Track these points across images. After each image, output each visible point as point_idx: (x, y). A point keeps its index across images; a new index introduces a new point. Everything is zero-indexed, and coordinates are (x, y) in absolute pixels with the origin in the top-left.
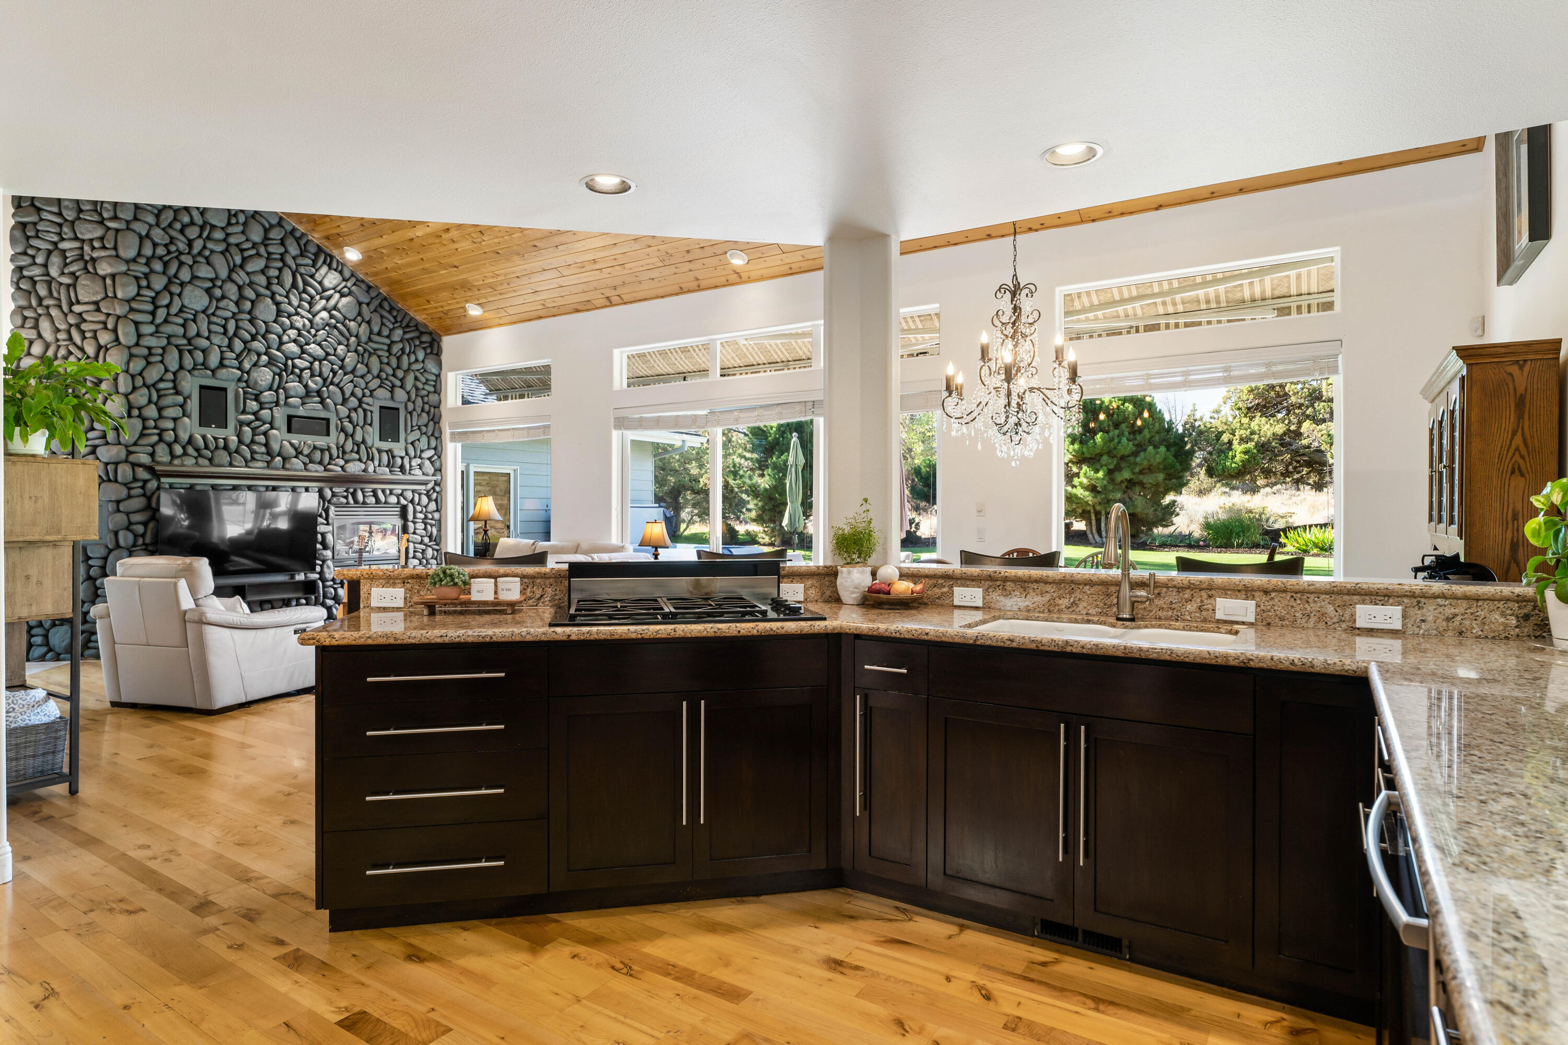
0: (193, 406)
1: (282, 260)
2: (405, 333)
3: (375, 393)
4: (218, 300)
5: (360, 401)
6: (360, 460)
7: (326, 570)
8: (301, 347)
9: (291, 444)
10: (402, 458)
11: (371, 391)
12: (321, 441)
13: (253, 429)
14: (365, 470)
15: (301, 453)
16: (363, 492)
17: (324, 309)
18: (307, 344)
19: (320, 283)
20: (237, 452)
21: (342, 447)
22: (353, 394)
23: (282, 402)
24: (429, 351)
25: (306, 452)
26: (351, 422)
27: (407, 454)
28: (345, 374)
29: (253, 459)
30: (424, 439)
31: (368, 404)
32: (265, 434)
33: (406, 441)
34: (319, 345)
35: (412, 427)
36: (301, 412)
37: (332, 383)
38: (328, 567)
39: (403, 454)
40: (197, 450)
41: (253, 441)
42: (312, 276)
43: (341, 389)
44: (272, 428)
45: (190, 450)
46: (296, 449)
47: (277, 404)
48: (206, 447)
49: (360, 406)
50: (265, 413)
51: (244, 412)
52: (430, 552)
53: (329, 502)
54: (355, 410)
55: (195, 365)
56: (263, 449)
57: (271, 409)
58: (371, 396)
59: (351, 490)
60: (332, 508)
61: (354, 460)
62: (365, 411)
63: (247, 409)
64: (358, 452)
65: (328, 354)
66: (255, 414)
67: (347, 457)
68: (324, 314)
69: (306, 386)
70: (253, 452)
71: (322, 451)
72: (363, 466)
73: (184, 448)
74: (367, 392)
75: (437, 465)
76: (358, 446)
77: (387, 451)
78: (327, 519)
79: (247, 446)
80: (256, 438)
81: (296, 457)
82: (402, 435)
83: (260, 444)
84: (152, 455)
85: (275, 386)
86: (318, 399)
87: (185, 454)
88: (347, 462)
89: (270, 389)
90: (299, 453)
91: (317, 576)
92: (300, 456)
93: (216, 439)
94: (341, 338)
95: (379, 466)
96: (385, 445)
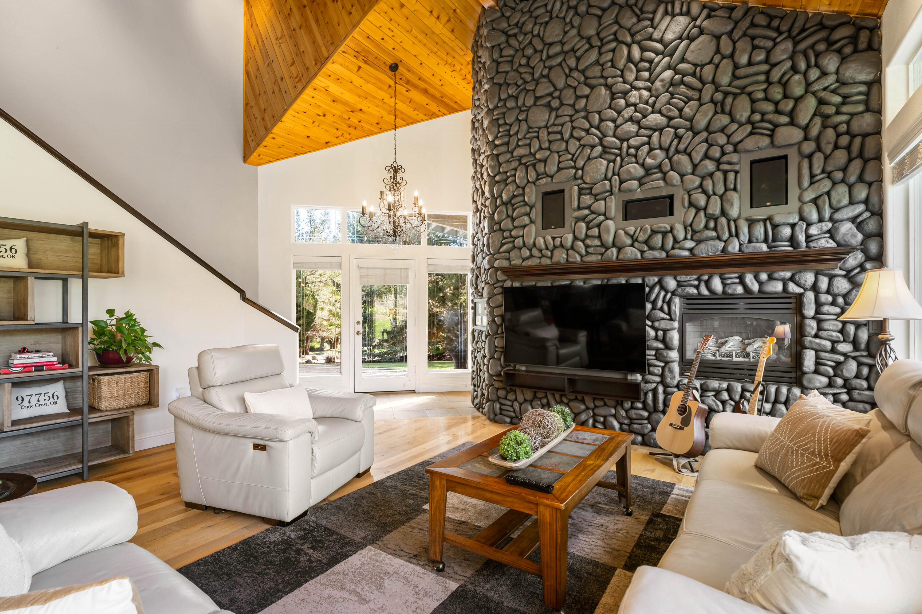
0: (537, 213)
1: (616, 39)
2: (796, 44)
3: (740, 146)
4: (557, 109)
5: (718, 162)
6: (719, 238)
7: (667, 373)
8: (638, 122)
9: (626, 233)
10: (793, 226)
11: (735, 145)
12: (663, 223)
13: (588, 224)
14: (724, 250)
15: (637, 240)
16: (723, 279)
17: (669, 67)
18: (645, 117)
19: (661, 41)
20: (572, 248)
21: (691, 225)
22: (706, 156)
23: (616, 190)
24: (848, 50)
25: (642, 237)
26: (704, 192)
27: (802, 219)
28: (696, 134)
29: (587, 253)
30: (842, 190)
31: (729, 163)
32: (599, 226)
33: (800, 199)
34: (660, 112)
35: (812, 176)
36: (639, 194)
37: (677, 152)
38: (671, 371)
39: (795, 219)
40: (541, 251)
41: (587, 236)
42: (650, 39)
43: (690, 155)
44: (607, 219)
45: (535, 252)
46: (632, 237)
47: (611, 192)
48: (547, 248)
49: (718, 169)
50: (600, 206)
51: (579, 208)
52: (852, 367)
53: (673, 293)
54: (711, 175)
55: (538, 175)
56: (597, 242)
57: (605, 199)
58: (735, 151)
59: (706, 277)
60: (677, 300)
61: (712, 239)
62: (725, 173)
63: (581, 206)
64: (715, 229)
65: (670, 119)
66: (589, 207)
67: (697, 236)
68: (668, 74)
69: (643, 165)
70: (587, 247)
71: (664, 234)
72: (721, 245)
73: (530, 250)
74: (730, 148)
75: (871, 226)
76: (716, 220)
77: (764, 221)
78: (669, 314)
79: (583, 241)
80: (590, 233)
81: (632, 245)
82: (793, 192)
83: (593, 237)
84: (509, 259)
85: (610, 174)
86: (659, 175)
87: (531, 256)
88: (699, 242)
89: (606, 178)
90: (634, 239)
91: (658, 379)
92: (636, 244)
93: (554, 239)
94: (690, 93)
95: (750, 241)
96: (760, 213)
